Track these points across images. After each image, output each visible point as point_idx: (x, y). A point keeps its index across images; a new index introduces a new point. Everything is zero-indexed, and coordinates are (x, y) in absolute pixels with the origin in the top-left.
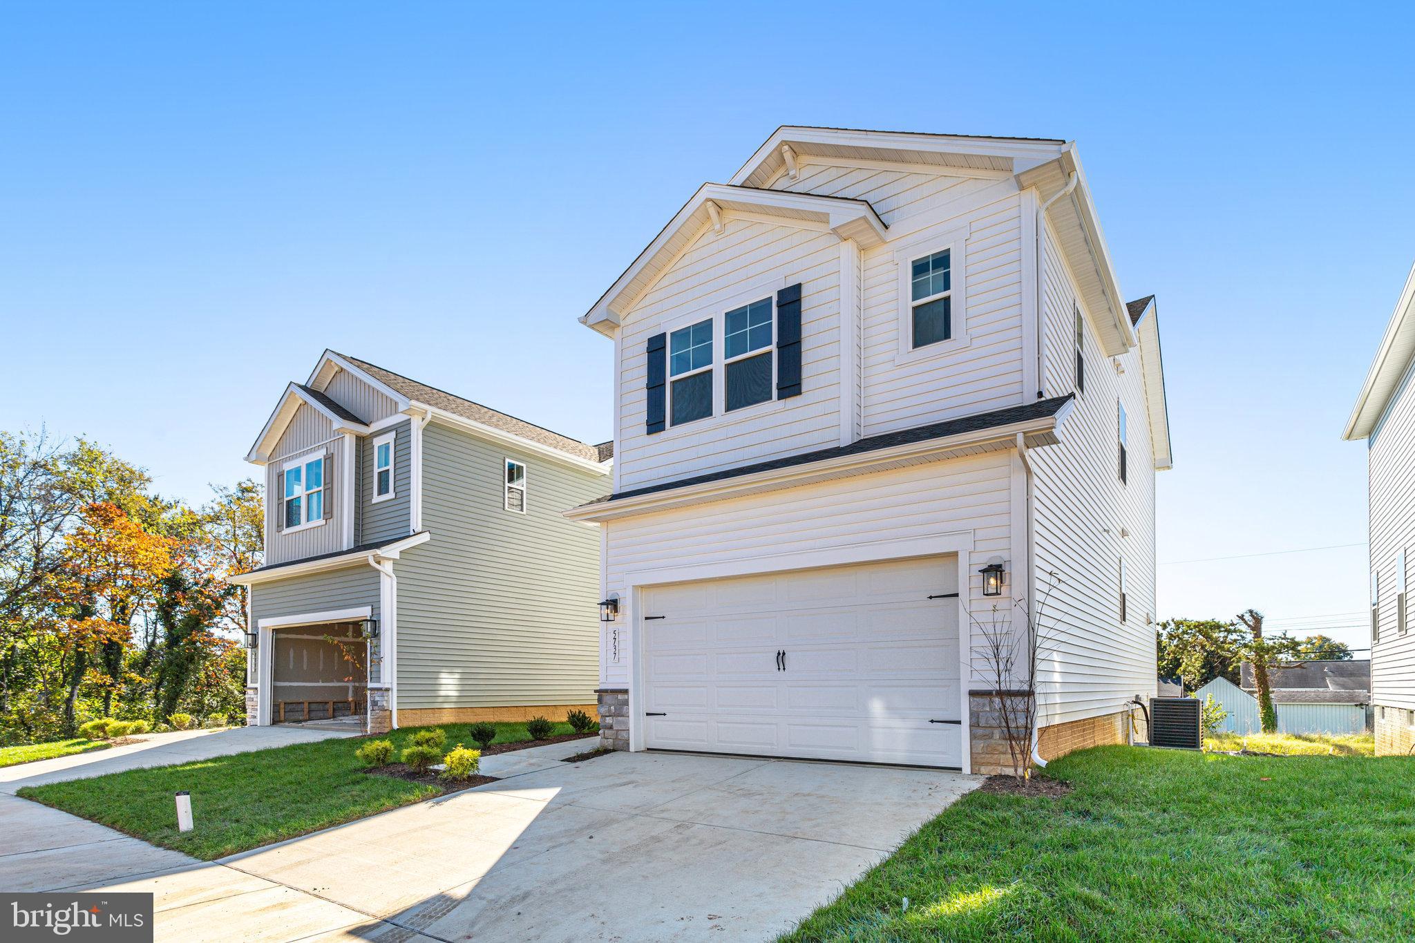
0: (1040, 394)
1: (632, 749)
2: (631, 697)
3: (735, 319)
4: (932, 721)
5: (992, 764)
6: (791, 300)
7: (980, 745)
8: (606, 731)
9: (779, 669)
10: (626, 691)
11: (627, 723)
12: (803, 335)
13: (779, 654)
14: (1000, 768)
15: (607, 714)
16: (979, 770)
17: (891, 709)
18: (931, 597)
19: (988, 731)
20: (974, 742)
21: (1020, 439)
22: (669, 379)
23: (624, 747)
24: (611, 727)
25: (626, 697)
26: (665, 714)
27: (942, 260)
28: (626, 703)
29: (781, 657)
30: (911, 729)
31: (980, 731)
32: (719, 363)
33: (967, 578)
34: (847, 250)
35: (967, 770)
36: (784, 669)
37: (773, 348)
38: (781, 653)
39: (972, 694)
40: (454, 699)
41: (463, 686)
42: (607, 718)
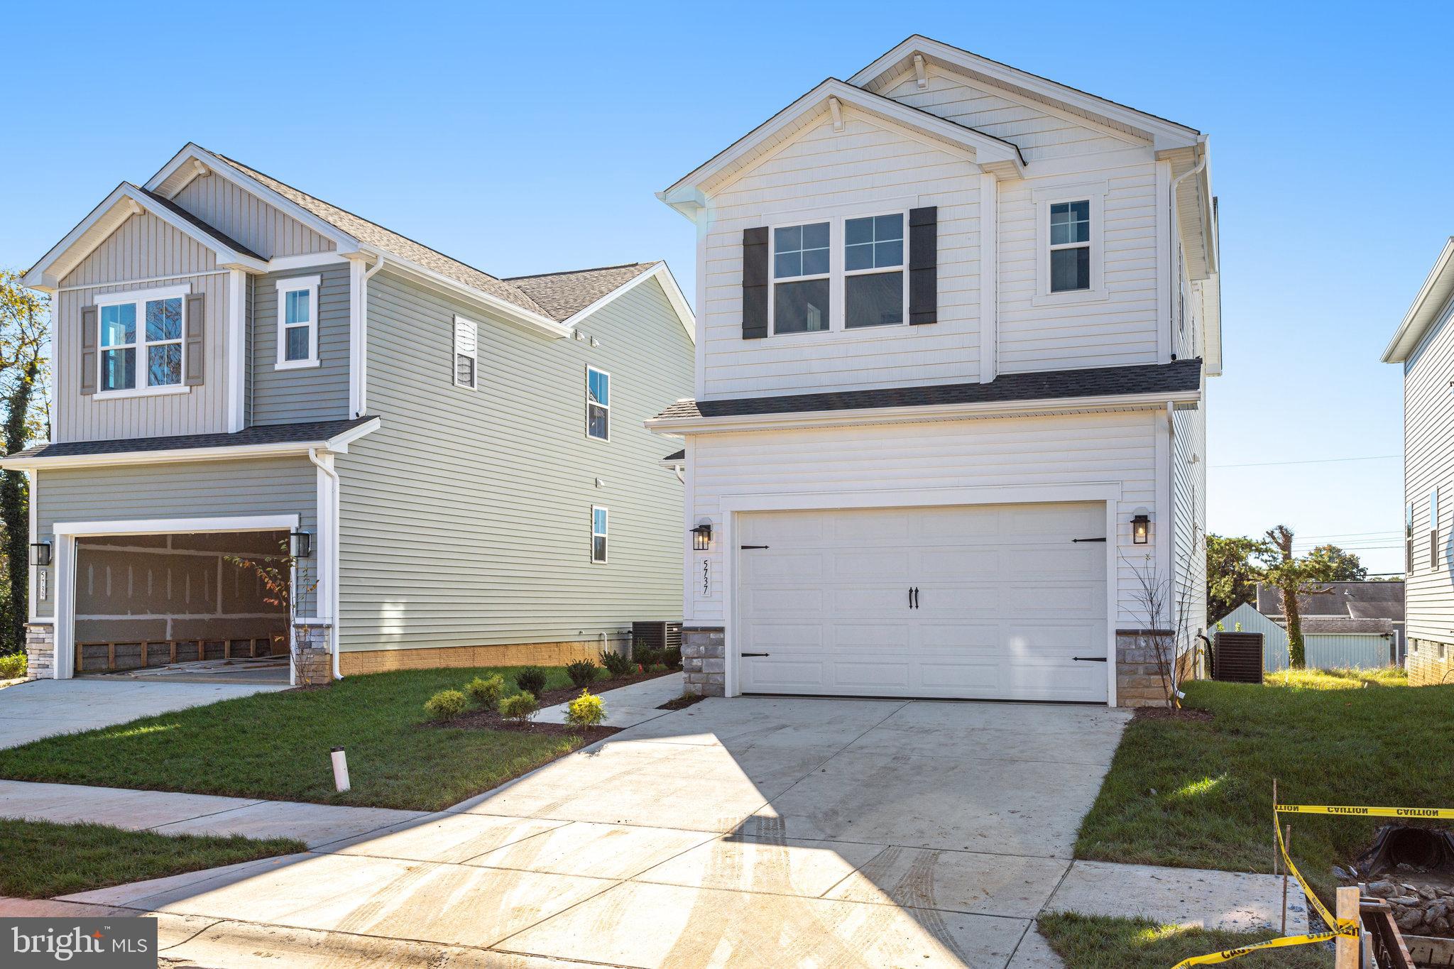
0: (1174, 357)
1: (728, 693)
2: (728, 637)
3: (856, 229)
4: (1076, 659)
5: (1136, 697)
6: (925, 221)
7: (1126, 679)
8: (693, 675)
9: (911, 607)
10: (721, 630)
11: (722, 666)
12: (938, 262)
13: (911, 591)
14: (1144, 701)
15: (696, 656)
16: (1125, 703)
17: (1031, 647)
18: (1075, 541)
19: (1133, 667)
20: (1120, 677)
21: (1170, 405)
22: (772, 280)
23: (720, 692)
24: (700, 670)
25: (722, 636)
26: (767, 655)
27: (1082, 209)
28: (722, 642)
29: (913, 594)
30: (1054, 666)
31: (1126, 668)
32: (837, 274)
33: (1116, 524)
34: (988, 182)
35: (1113, 702)
36: (917, 607)
37: (905, 268)
38: (914, 589)
39: (1120, 633)
40: (397, 638)
41: (408, 619)
42: (695, 660)
